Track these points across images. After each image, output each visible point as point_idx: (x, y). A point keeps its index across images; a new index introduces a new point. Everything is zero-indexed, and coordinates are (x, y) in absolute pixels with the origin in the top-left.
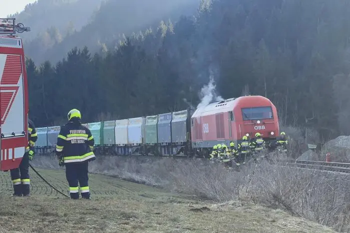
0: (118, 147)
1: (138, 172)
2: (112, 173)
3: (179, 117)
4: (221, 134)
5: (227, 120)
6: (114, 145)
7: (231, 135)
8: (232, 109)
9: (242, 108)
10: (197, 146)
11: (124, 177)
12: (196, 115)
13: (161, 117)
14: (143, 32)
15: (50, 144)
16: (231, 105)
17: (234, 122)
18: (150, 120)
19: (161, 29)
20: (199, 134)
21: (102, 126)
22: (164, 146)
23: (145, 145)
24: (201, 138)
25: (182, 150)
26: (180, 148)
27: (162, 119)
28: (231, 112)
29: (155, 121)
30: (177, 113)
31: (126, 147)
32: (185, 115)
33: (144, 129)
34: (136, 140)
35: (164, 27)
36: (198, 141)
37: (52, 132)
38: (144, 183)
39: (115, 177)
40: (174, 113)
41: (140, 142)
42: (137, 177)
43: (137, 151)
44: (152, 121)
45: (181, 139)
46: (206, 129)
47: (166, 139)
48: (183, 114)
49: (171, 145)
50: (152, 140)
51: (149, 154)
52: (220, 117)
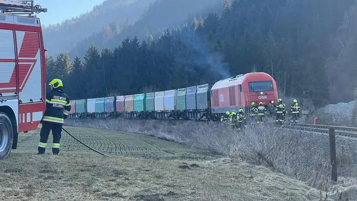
0: (157, 113)
1: (170, 132)
2: (150, 133)
3: (202, 89)
4: (232, 102)
5: (237, 91)
6: (154, 112)
7: (240, 103)
8: (241, 83)
9: (248, 82)
10: (215, 112)
11: (159, 136)
12: (214, 87)
13: (189, 89)
14: (181, 26)
15: (106, 111)
16: (240, 79)
17: (242, 93)
18: (180, 92)
19: (194, 24)
20: (217, 103)
21: (145, 97)
22: (191, 112)
23: (177, 112)
24: (218, 105)
25: (204, 115)
26: (202, 113)
27: (189, 91)
28: (240, 86)
29: (184, 92)
30: (200, 86)
31: (163, 113)
32: (207, 88)
33: (176, 99)
34: (170, 107)
35: (197, 22)
36: (216, 108)
37: (108, 101)
38: (173, 141)
39: (152, 136)
40: (198, 86)
41: (173, 109)
42: (168, 136)
43: (171, 116)
44: (182, 93)
45: (203, 106)
46: (222, 98)
47: (191, 107)
48: (204, 87)
49: (196, 111)
50: (182, 108)
51: (180, 118)
52: (232, 89)
